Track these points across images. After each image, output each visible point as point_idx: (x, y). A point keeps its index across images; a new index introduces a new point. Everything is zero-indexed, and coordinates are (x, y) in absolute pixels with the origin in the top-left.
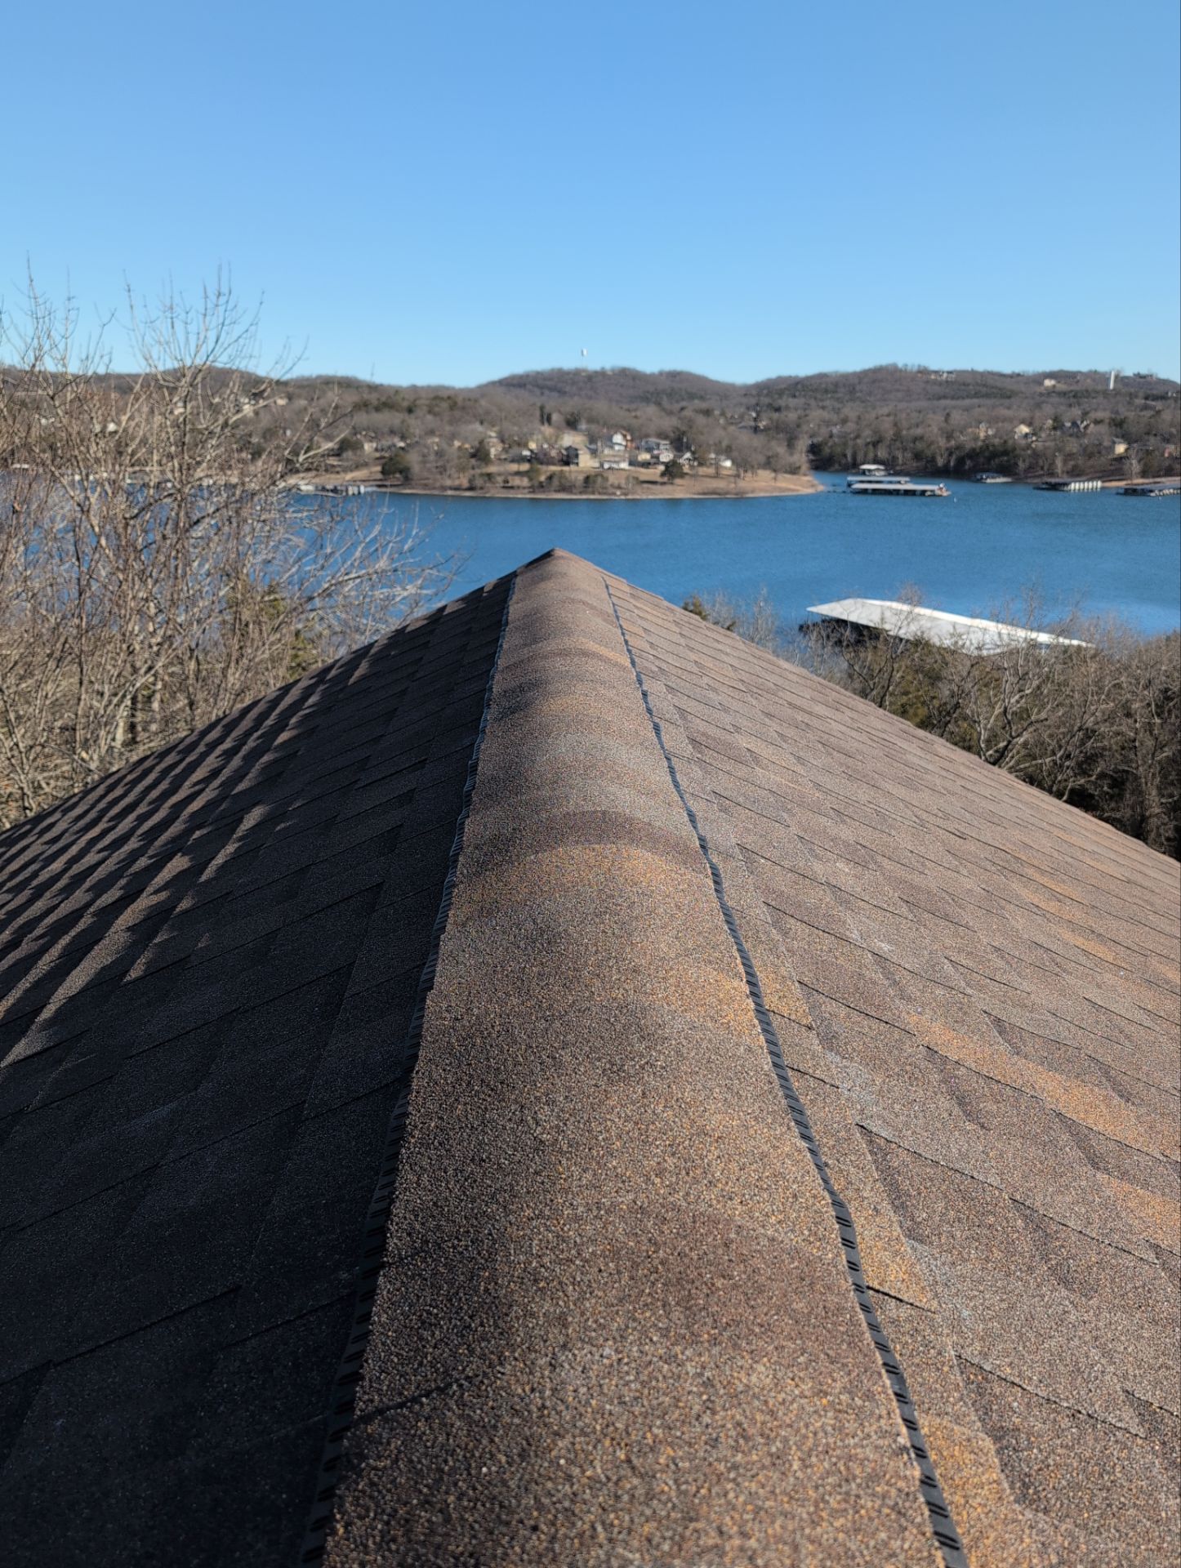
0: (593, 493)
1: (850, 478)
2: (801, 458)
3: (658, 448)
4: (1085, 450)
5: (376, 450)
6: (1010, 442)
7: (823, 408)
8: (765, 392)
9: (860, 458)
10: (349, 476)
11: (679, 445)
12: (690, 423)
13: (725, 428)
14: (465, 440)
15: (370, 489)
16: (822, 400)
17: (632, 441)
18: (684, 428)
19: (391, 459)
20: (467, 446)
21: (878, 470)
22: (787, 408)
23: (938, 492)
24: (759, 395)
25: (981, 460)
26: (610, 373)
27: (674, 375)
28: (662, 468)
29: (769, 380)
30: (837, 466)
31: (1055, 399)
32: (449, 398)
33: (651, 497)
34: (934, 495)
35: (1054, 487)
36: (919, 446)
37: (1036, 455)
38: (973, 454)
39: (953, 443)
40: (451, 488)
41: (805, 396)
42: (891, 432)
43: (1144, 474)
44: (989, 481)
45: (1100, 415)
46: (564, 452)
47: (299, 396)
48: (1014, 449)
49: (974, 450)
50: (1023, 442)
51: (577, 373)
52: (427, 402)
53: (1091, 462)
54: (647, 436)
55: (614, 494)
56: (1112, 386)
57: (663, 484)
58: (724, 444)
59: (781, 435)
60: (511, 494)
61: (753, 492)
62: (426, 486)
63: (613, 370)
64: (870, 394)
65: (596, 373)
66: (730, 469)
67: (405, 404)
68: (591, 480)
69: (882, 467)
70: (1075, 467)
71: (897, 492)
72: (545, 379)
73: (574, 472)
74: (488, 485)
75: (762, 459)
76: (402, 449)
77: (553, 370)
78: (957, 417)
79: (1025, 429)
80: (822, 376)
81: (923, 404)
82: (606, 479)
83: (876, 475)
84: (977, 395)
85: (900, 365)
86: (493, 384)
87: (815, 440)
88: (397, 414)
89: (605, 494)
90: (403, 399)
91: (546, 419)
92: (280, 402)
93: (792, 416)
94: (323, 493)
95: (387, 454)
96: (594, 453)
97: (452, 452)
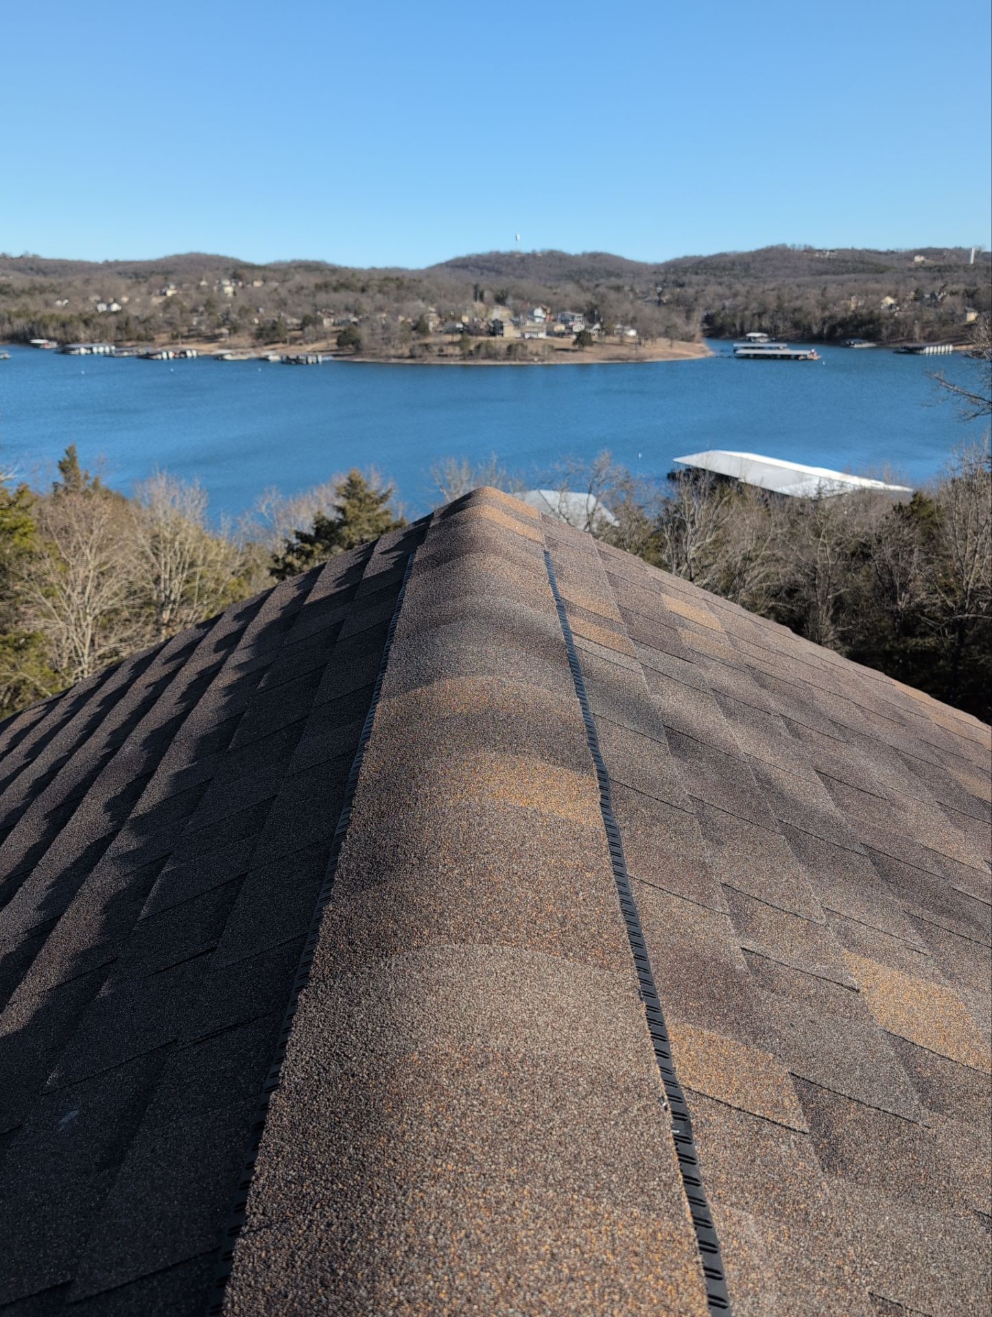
0: (515, 360)
1: (736, 345)
2: (696, 327)
3: (573, 320)
4: (940, 318)
5: (334, 325)
6: (876, 312)
7: (720, 284)
8: (672, 270)
9: (747, 327)
10: (310, 347)
11: (591, 316)
12: (603, 298)
13: (632, 302)
14: (408, 315)
15: (327, 359)
16: (720, 277)
17: (551, 314)
18: (594, 302)
19: (345, 332)
20: (410, 320)
21: (761, 337)
22: (690, 284)
23: (810, 357)
24: (666, 273)
25: (850, 328)
26: (540, 255)
27: (595, 256)
28: (574, 337)
29: (677, 260)
30: (727, 334)
31: (921, 274)
32: (397, 279)
33: (564, 362)
34: (806, 359)
35: (911, 351)
36: (798, 316)
37: (898, 323)
38: (843, 323)
39: (827, 313)
40: (395, 357)
41: (706, 273)
42: (775, 305)
44: (856, 346)
45: (955, 287)
46: (492, 325)
47: (272, 279)
48: (878, 319)
49: (844, 319)
50: (887, 312)
51: (512, 255)
52: (378, 283)
53: (945, 329)
54: (564, 310)
55: (533, 360)
56: (972, 261)
57: (574, 351)
58: (631, 315)
59: (681, 308)
60: (445, 361)
61: (651, 357)
62: (374, 355)
63: (542, 252)
64: (762, 271)
65: (528, 255)
66: (634, 337)
67: (360, 284)
68: (513, 348)
69: (765, 335)
70: (930, 334)
71: (774, 357)
72: (484, 261)
73: (499, 342)
74: (426, 353)
75: (662, 329)
76: (355, 323)
77: (491, 253)
78: (833, 291)
79: (890, 301)
80: (722, 256)
81: (808, 279)
82: (525, 347)
83: (760, 342)
84: (855, 271)
85: (789, 245)
86: (440, 266)
87: (710, 312)
88: (351, 294)
89: (524, 360)
90: (358, 280)
91: (479, 296)
92: (257, 284)
93: (690, 291)
94: (287, 361)
95: (342, 328)
96: (517, 325)
97: (397, 325)
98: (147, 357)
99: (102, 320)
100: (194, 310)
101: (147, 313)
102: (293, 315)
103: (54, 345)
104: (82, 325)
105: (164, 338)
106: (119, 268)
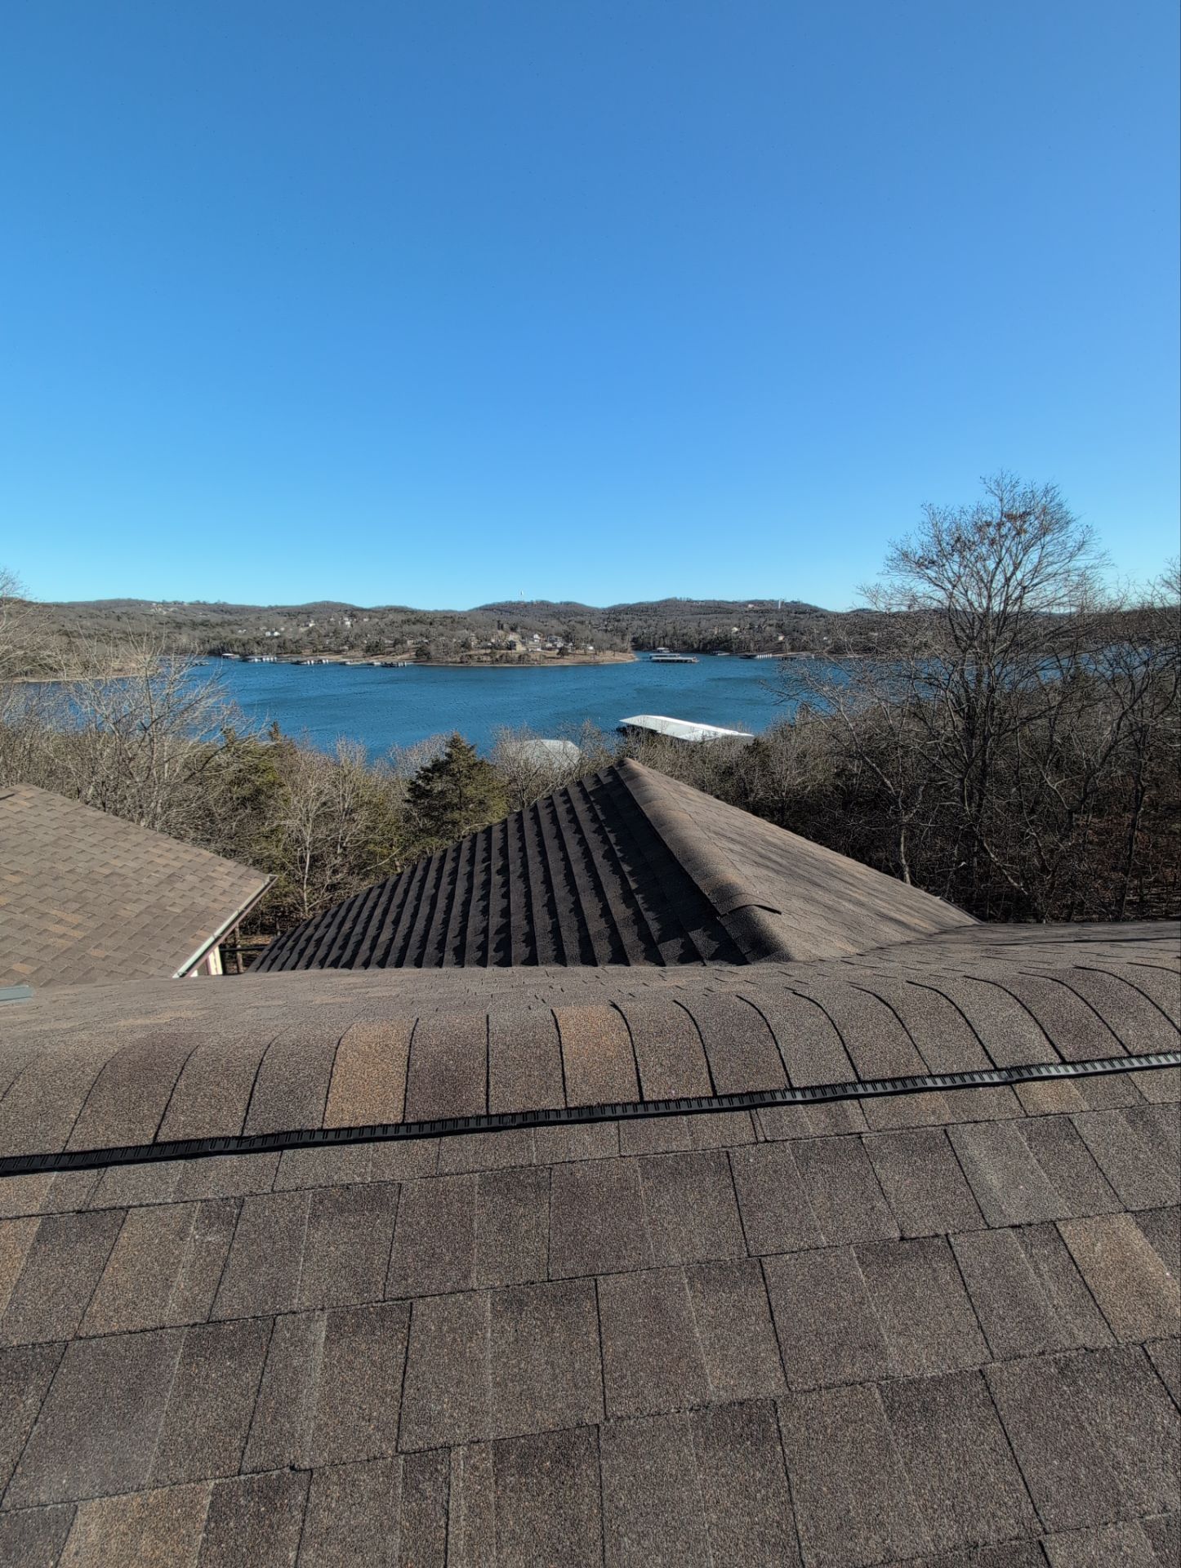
0: (523, 663)
1: (651, 655)
2: (628, 645)
3: (556, 641)
4: (764, 639)
5: (414, 644)
6: (729, 635)
7: (641, 620)
8: (613, 612)
9: (657, 644)
10: (399, 657)
11: (567, 638)
12: (573, 628)
13: (590, 630)
14: (459, 638)
15: (410, 664)
17: (543, 637)
18: (569, 630)
19: (420, 648)
20: (460, 641)
21: (665, 650)
22: (623, 620)
23: (693, 661)
24: (609, 613)
25: (715, 645)
26: (535, 603)
27: (568, 604)
28: (557, 651)
29: (616, 606)
30: (646, 648)
31: (752, 614)
32: (451, 617)
33: (552, 665)
34: (691, 662)
35: (749, 657)
36: (685, 638)
37: (741, 642)
38: (711, 642)
39: (701, 636)
40: (451, 662)
41: (632, 614)
42: (672, 632)
43: (792, 650)
44: (719, 655)
45: (771, 622)
46: (509, 644)
47: (375, 617)
48: (730, 640)
49: (711, 640)
50: (735, 636)
51: (519, 603)
52: (440, 619)
53: (767, 645)
54: (551, 635)
55: (534, 664)
56: (780, 607)
57: (558, 658)
58: (590, 638)
59: (619, 633)
60: (481, 665)
61: (603, 662)
62: (438, 662)
63: (537, 602)
64: (664, 612)
65: (528, 603)
66: (592, 650)
67: (429, 620)
68: (522, 657)
69: (667, 649)
70: (759, 648)
71: (673, 661)
72: (503, 607)
73: (513, 654)
74: (470, 660)
75: (608, 645)
76: (426, 643)
77: (507, 602)
78: (704, 624)
79: (736, 629)
80: (641, 604)
81: (690, 617)
82: (529, 656)
83: (664, 653)
84: (715, 612)
85: (678, 598)
86: (477, 609)
87: (636, 636)
88: (424, 625)
89: (529, 664)
90: (428, 618)
91: (501, 627)
92: (365, 620)
93: (624, 624)
94: (385, 665)
95: (419, 646)
96: (524, 644)
97: (452, 645)
98: (298, 663)
99: (268, 642)
100: (326, 636)
101: (297, 637)
102: (388, 638)
103: (238, 656)
104: (256, 645)
105: (307, 652)
106: (278, 610)
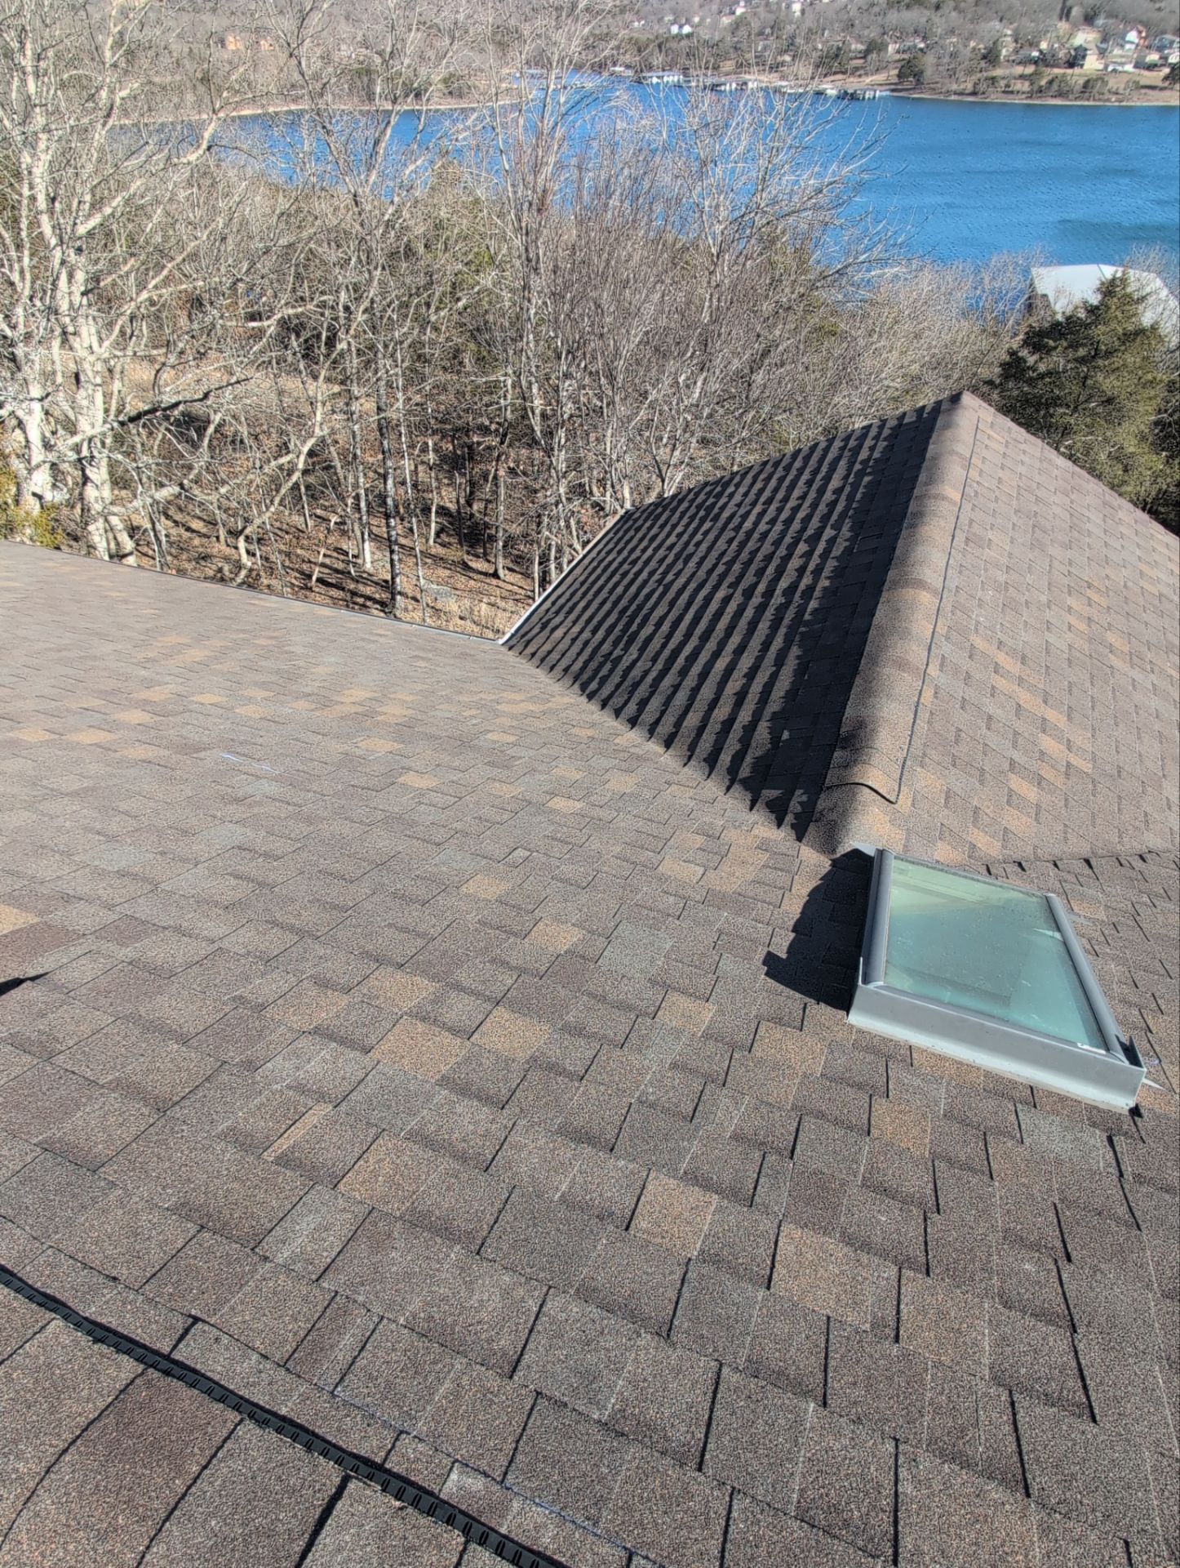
0: (1088, 100)
3: (1170, 47)
5: (898, 52)
10: (868, 80)
14: (981, 40)
15: (884, 94)
17: (1146, 38)
19: (909, 61)
20: (981, 46)
28: (1167, 70)
33: (1146, 104)
40: (955, 94)
46: (1073, 53)
54: (1164, 32)
55: (1108, 100)
57: (1162, 89)
60: (1008, 100)
62: (933, 90)
68: (1091, 84)
73: (1076, 76)
74: (990, 89)
76: (921, 50)
82: (1105, 83)
89: (1100, 100)
91: (1065, 13)
94: (844, 96)
95: (906, 56)
96: (1102, 53)
97: (966, 53)
99: (674, 45)
100: (761, 33)
101: (716, 36)
102: (859, 39)
103: (630, 73)
104: (656, 51)
